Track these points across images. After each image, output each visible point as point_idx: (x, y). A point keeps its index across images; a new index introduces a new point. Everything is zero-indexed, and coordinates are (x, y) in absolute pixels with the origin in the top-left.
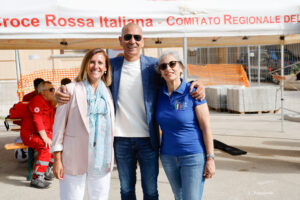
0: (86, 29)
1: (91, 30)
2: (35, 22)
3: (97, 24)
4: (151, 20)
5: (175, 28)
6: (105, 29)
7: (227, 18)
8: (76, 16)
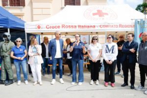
0: (74, 29)
1: (75, 29)
2: (59, 27)
3: (77, 27)
4: (94, 26)
5: (103, 28)
6: (80, 29)
7: (120, 26)
8: (71, 25)
